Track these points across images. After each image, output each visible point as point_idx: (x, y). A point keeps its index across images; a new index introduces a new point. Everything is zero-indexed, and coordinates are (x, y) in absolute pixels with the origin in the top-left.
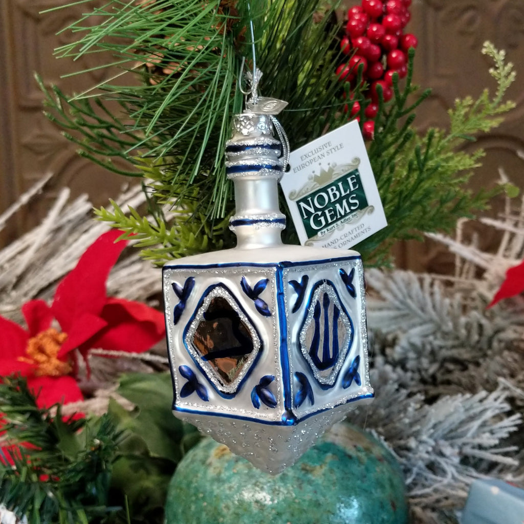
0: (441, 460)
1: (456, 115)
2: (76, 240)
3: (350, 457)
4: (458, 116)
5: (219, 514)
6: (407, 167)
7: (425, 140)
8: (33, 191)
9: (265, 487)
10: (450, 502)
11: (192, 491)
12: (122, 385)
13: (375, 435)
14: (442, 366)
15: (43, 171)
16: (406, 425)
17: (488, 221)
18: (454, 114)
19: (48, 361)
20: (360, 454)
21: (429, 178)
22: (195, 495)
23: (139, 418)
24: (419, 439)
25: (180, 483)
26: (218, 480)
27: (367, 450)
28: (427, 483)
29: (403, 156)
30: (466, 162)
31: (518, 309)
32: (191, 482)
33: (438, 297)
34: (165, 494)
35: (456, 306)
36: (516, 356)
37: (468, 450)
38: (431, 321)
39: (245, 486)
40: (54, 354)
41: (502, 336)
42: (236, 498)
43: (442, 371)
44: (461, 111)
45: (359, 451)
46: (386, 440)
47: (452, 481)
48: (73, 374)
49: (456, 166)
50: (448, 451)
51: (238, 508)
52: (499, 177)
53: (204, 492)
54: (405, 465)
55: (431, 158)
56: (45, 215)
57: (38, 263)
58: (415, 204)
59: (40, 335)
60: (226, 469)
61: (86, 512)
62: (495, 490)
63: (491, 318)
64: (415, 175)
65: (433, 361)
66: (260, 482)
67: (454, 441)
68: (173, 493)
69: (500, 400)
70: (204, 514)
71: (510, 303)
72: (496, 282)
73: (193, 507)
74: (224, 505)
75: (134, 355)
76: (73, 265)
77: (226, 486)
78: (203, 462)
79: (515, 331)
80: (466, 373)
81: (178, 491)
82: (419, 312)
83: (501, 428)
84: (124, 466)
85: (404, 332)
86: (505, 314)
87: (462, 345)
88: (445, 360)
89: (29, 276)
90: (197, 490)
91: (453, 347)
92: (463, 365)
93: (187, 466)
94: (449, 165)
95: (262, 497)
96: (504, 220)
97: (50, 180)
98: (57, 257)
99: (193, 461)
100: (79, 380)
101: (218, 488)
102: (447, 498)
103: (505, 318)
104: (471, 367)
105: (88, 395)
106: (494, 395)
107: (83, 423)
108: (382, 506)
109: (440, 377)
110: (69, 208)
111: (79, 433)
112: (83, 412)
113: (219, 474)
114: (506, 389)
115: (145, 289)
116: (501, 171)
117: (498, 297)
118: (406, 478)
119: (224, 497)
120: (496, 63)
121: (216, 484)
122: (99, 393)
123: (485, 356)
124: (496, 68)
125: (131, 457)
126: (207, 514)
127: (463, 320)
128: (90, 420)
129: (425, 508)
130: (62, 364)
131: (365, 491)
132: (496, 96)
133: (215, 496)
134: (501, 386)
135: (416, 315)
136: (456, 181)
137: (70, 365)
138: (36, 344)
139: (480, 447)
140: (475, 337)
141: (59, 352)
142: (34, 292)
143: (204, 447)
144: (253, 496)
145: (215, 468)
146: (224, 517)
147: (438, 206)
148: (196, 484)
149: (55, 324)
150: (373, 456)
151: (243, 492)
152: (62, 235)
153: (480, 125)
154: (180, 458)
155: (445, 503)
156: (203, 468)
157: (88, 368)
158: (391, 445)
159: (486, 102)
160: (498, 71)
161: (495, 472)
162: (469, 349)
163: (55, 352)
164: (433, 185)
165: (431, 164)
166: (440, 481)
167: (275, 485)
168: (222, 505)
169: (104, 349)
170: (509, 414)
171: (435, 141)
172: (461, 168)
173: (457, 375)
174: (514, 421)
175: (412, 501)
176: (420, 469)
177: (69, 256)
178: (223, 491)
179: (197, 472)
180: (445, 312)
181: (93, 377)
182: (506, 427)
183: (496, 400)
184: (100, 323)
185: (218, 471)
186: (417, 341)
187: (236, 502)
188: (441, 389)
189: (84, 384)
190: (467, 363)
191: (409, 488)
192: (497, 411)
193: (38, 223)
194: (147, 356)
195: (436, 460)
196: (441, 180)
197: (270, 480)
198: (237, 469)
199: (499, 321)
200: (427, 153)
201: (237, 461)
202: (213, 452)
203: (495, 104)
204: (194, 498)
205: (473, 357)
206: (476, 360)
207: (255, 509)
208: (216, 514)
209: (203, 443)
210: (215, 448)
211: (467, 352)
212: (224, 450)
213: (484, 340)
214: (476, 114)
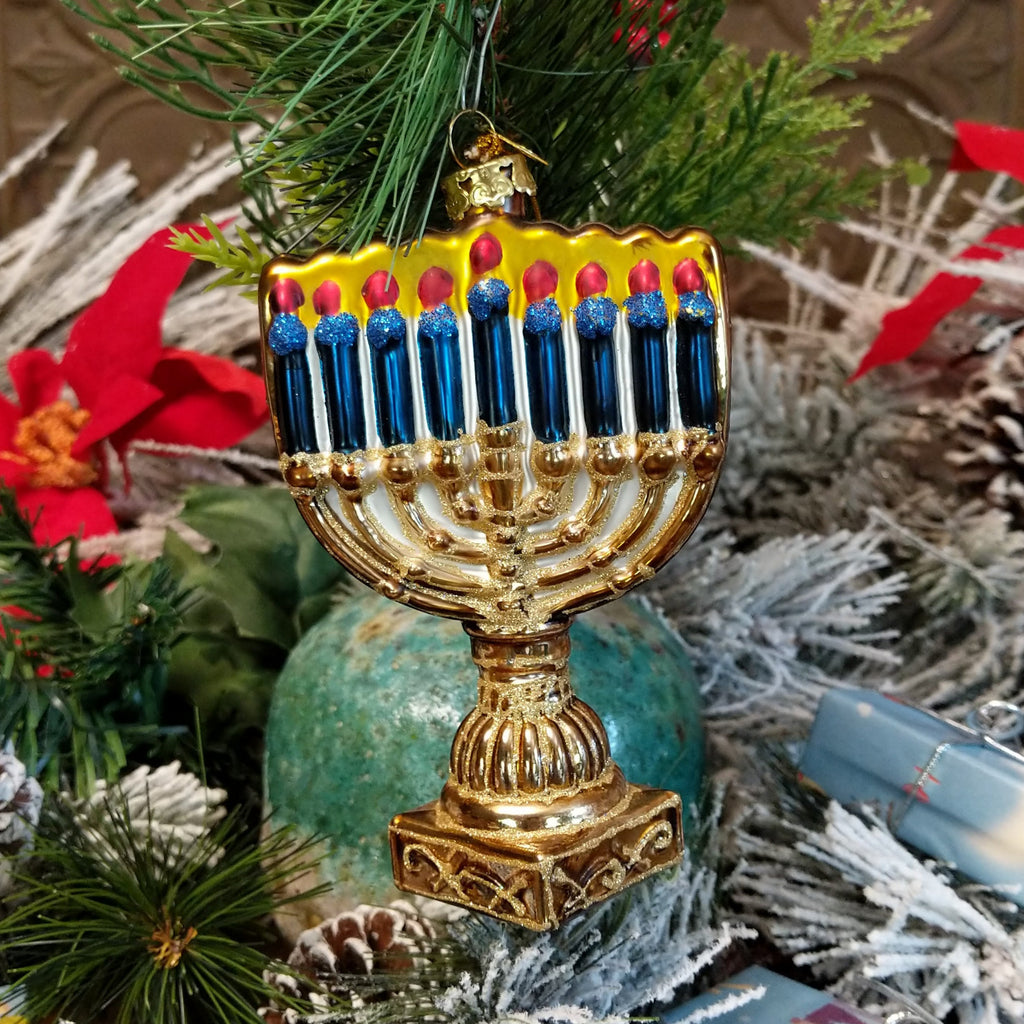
0: (763, 653)
1: (821, 29)
2: (107, 244)
3: (605, 645)
4: (826, 30)
5: (366, 743)
6: (726, 121)
7: (763, 72)
8: (30, 154)
9: (450, 695)
10: (779, 727)
11: (317, 702)
12: (190, 506)
13: (647, 605)
14: (763, 484)
15: (50, 118)
16: (702, 588)
17: (853, 227)
18: (818, 26)
19: (54, 461)
20: (621, 639)
21: (766, 143)
22: (323, 707)
23: (218, 566)
24: (726, 612)
25: (295, 685)
26: (365, 681)
27: (635, 633)
28: (737, 693)
29: (721, 101)
30: (832, 116)
31: (902, 385)
32: (315, 685)
33: (759, 360)
34: (265, 704)
35: (791, 377)
36: (897, 470)
37: (812, 636)
38: (746, 402)
39: (414, 694)
40: (64, 448)
41: (873, 432)
42: (398, 714)
43: (764, 492)
44: (830, 21)
45: (620, 633)
46: (666, 614)
47: (784, 691)
48: (99, 485)
49: (817, 124)
50: (775, 636)
51: (401, 732)
52: (870, 148)
53: (338, 704)
54: (699, 660)
55: (772, 107)
56: (52, 196)
57: (38, 284)
58: (737, 190)
59: (40, 414)
60: (380, 662)
61: (122, 736)
62: (865, 709)
63: (853, 400)
64: (741, 137)
65: (746, 477)
66: (441, 688)
67: (788, 618)
68: (280, 704)
69: (870, 548)
70: (338, 743)
71: (888, 374)
72: (863, 336)
73: (318, 730)
74: (374, 728)
75: (212, 453)
76: (101, 289)
77: (380, 692)
78: (338, 649)
79: (896, 425)
80: (807, 498)
81: (292, 699)
83: (870, 597)
84: (191, 653)
86: (878, 393)
87: (800, 449)
88: (769, 474)
89: (22, 305)
90: (326, 699)
91: (784, 451)
92: (800, 483)
93: (308, 656)
94: (804, 120)
95: (445, 714)
96: (878, 224)
97: (63, 132)
98: (73, 274)
99: (318, 647)
100: (110, 497)
101: (364, 696)
102: (772, 721)
103: (877, 401)
104: (816, 487)
105: (127, 522)
106: (861, 537)
107: (117, 574)
108: (660, 735)
109: (759, 504)
110: (95, 184)
111: (109, 591)
112: (117, 553)
113: (367, 670)
114: (881, 527)
115: (231, 334)
116: (875, 138)
117: (867, 363)
118: (702, 683)
119: (374, 713)
121: (360, 688)
122: (147, 519)
123: (840, 467)
126: (343, 743)
127: (804, 403)
128: (130, 568)
129: (733, 736)
130: (80, 467)
131: (631, 705)
133: (360, 712)
134: (873, 522)
136: (814, 151)
137: (95, 470)
138: (32, 428)
139: (831, 630)
140: (825, 434)
141: (74, 445)
142: (30, 336)
143: (341, 621)
144: (428, 712)
145: (359, 660)
146: (373, 748)
147: (781, 196)
148: (324, 689)
149: (67, 394)
150: (644, 643)
151: (411, 705)
152: (81, 234)
153: (864, 48)
154: (293, 641)
155: (768, 729)
156: (336, 659)
157: (126, 474)
158: (675, 623)
159: (877, 6)
161: (856, 673)
162: (812, 455)
163: (68, 444)
164: (772, 156)
165: (770, 117)
166: (761, 691)
167: (468, 693)
168: (372, 728)
169: (158, 440)
170: (884, 573)
171: (781, 72)
172: (825, 128)
173: (790, 501)
174: (893, 585)
175: (711, 724)
176: (726, 666)
177: (93, 272)
178: (375, 701)
179: (326, 666)
180: (772, 388)
181: (134, 491)
182: (878, 596)
183: (863, 546)
184: (149, 393)
185: (364, 665)
187: (397, 723)
188: (761, 526)
189: (118, 502)
190: (806, 480)
191: (707, 701)
192: (865, 567)
193: (38, 212)
194: (236, 456)
195: (754, 652)
196: (788, 149)
197: (460, 683)
198: (400, 662)
199: (867, 406)
200: (765, 95)
201: (399, 648)
202: (356, 631)
203: (893, 12)
204: (319, 714)
205: (819, 470)
206: (824, 474)
207: (431, 735)
208: (361, 744)
209: (337, 614)
210: (359, 624)
211: (808, 461)
212: (376, 627)
213: (840, 439)
214: (857, 28)
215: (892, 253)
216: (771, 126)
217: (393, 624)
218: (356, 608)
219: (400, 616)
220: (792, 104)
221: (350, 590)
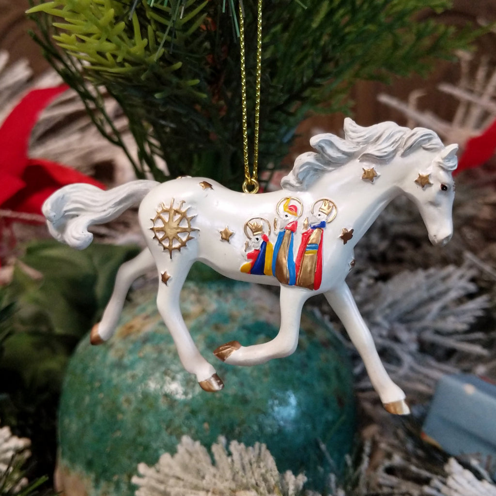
0: (397, 347)
5: (118, 409)
9: (178, 376)
11: (88, 378)
13: (318, 314)
20: (300, 337)
22: (91, 383)
23: (43, 289)
25: (76, 367)
26: (119, 365)
27: (309, 333)
32: (87, 367)
37: (429, 336)
39: (152, 375)
42: (140, 389)
46: (331, 321)
50: (404, 335)
51: (142, 402)
53: (101, 381)
60: (131, 352)
62: (470, 389)
66: (171, 370)
67: (412, 324)
69: (465, 279)
70: (99, 409)
73: (87, 399)
74: (124, 398)
77: (129, 373)
80: (420, 251)
81: (73, 377)
83: (465, 311)
84: (22, 343)
88: (397, 237)
90: (93, 377)
92: (415, 242)
95: (174, 389)
101: (118, 376)
104: (425, 245)
106: (460, 271)
108: (326, 404)
109: (391, 255)
110: (8, 74)
113: (121, 357)
114: (472, 266)
118: (354, 368)
119: (124, 388)
121: (116, 370)
125: (34, 333)
126: (104, 408)
129: (375, 403)
131: (305, 384)
133: (116, 386)
134: (467, 263)
144: (161, 388)
145: (117, 351)
146: (123, 413)
148: (93, 370)
150: (316, 339)
151: (149, 382)
158: (337, 326)
166: (395, 372)
168: (122, 399)
173: (410, 253)
174: (480, 303)
175: (361, 395)
178: (125, 379)
179: (96, 354)
182: (470, 310)
183: (460, 278)
185: (120, 353)
187: (140, 395)
188: (392, 268)
191: (358, 379)
192: (461, 292)
198: (144, 352)
201: (144, 342)
202: (119, 330)
204: (88, 388)
207: (163, 405)
208: (114, 410)
210: (121, 325)
212: (131, 327)
215: (469, 105)
217: (143, 325)
219: (148, 320)
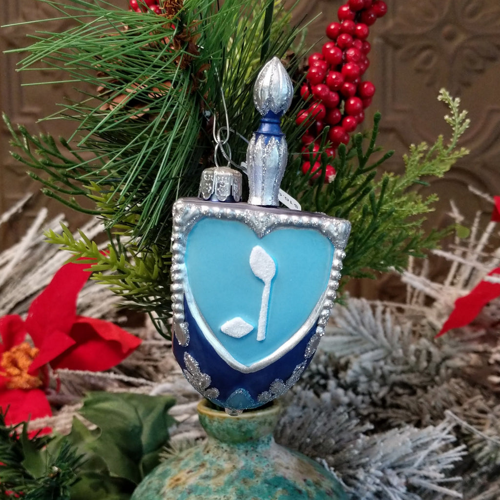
0: (388, 490)
1: (411, 160)
2: (52, 257)
3: (300, 492)
4: (413, 161)
6: (361, 211)
7: (380, 184)
8: (14, 210)
12: (86, 405)
13: (326, 464)
14: (391, 390)
15: (24, 192)
16: (355, 456)
18: (409, 159)
19: (20, 375)
20: (309, 488)
21: (383, 221)
23: (100, 439)
24: (367, 469)
27: (317, 484)
30: (418, 207)
31: (465, 338)
33: (389, 324)
35: (406, 333)
36: (463, 383)
37: (415, 481)
38: (382, 346)
40: (25, 368)
41: (450, 363)
43: (392, 394)
44: (416, 156)
45: (309, 485)
46: (335, 471)
48: (43, 388)
49: (410, 211)
50: (395, 480)
54: (354, 494)
55: (386, 202)
56: (24, 233)
57: (16, 277)
58: (369, 248)
59: (14, 349)
63: (439, 346)
64: (370, 219)
65: (382, 385)
67: (402, 470)
69: (446, 432)
71: (458, 333)
72: (444, 311)
76: (48, 281)
78: (158, 492)
79: (462, 359)
80: (414, 398)
82: (371, 338)
83: (447, 457)
84: (85, 486)
85: (356, 356)
86: (452, 342)
87: (411, 371)
88: (394, 384)
89: (8, 288)
91: (403, 372)
92: (411, 390)
93: (142, 494)
94: (403, 209)
97: (31, 199)
98: (34, 273)
99: (148, 489)
103: (453, 347)
104: (420, 392)
105: (57, 407)
106: (441, 425)
109: (389, 400)
110: (47, 226)
114: (452, 420)
117: (447, 327)
120: (451, 109)
123: (433, 382)
124: (451, 115)
125: (91, 476)
127: (413, 347)
128: (55, 438)
130: (33, 378)
132: (451, 143)
134: (448, 419)
135: (367, 341)
136: (409, 225)
137: (41, 379)
138: (9, 357)
139: (425, 477)
140: (424, 364)
141: (30, 367)
142: (11, 305)
143: (160, 474)
145: (168, 499)
147: (391, 245)
149: (28, 337)
150: (322, 490)
152: (39, 251)
153: (434, 170)
154: (140, 480)
156: (157, 497)
157: (58, 380)
158: (341, 475)
159: (441, 148)
160: (454, 118)
162: (418, 374)
163: (27, 366)
164: (387, 228)
165: (385, 208)
169: (70, 369)
170: (456, 444)
171: (390, 184)
172: (414, 213)
173: (405, 400)
174: (459, 451)
176: (368, 498)
177: (45, 272)
180: (395, 339)
182: (451, 457)
183: (443, 431)
184: (69, 341)
186: (369, 366)
188: (390, 413)
189: (53, 396)
190: (415, 388)
192: (444, 442)
193: (17, 241)
195: (383, 490)
196: (395, 224)
199: (447, 349)
200: (382, 197)
201: (189, 493)
202: (168, 481)
203: (449, 151)
205: (421, 383)
206: (424, 384)
209: (159, 470)
210: (170, 477)
211: (416, 377)
212: (178, 480)
213: (433, 365)
214: (430, 160)
215: (460, 265)
216: (385, 213)
217: (187, 478)
218: (168, 467)
219: (191, 474)
220: (396, 201)
221: (170, 450)
